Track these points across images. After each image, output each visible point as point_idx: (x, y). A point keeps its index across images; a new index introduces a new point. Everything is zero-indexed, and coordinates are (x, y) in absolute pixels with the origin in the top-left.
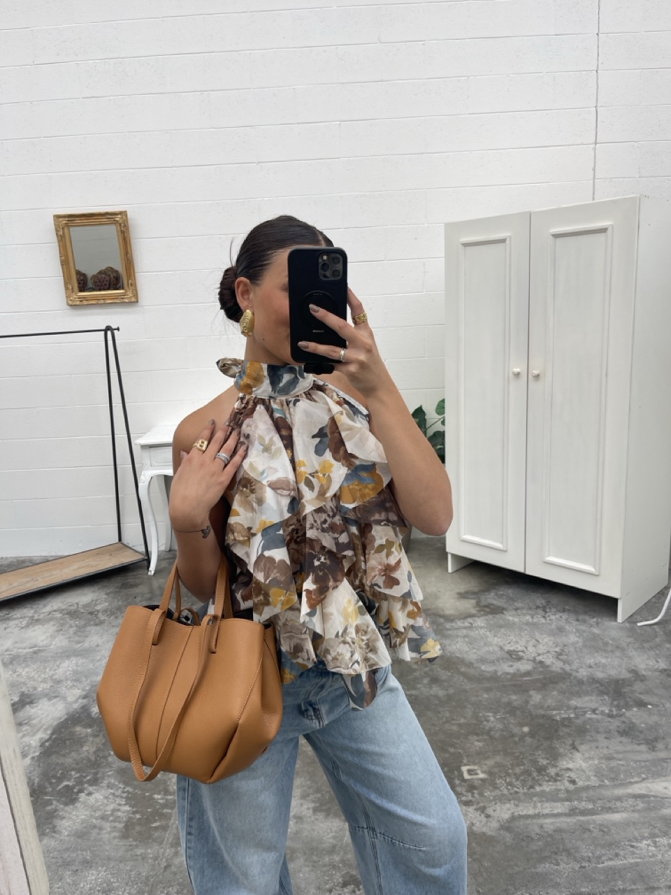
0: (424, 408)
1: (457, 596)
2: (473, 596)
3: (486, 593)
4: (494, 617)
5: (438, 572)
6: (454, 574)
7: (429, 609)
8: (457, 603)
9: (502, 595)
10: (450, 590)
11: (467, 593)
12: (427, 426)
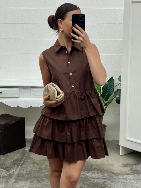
1: (123, 165)
2: (130, 166)
3: (137, 165)
6: (123, 156)
7: (108, 170)
8: (122, 168)
10: (119, 163)
11: (127, 164)
12: (114, 86)
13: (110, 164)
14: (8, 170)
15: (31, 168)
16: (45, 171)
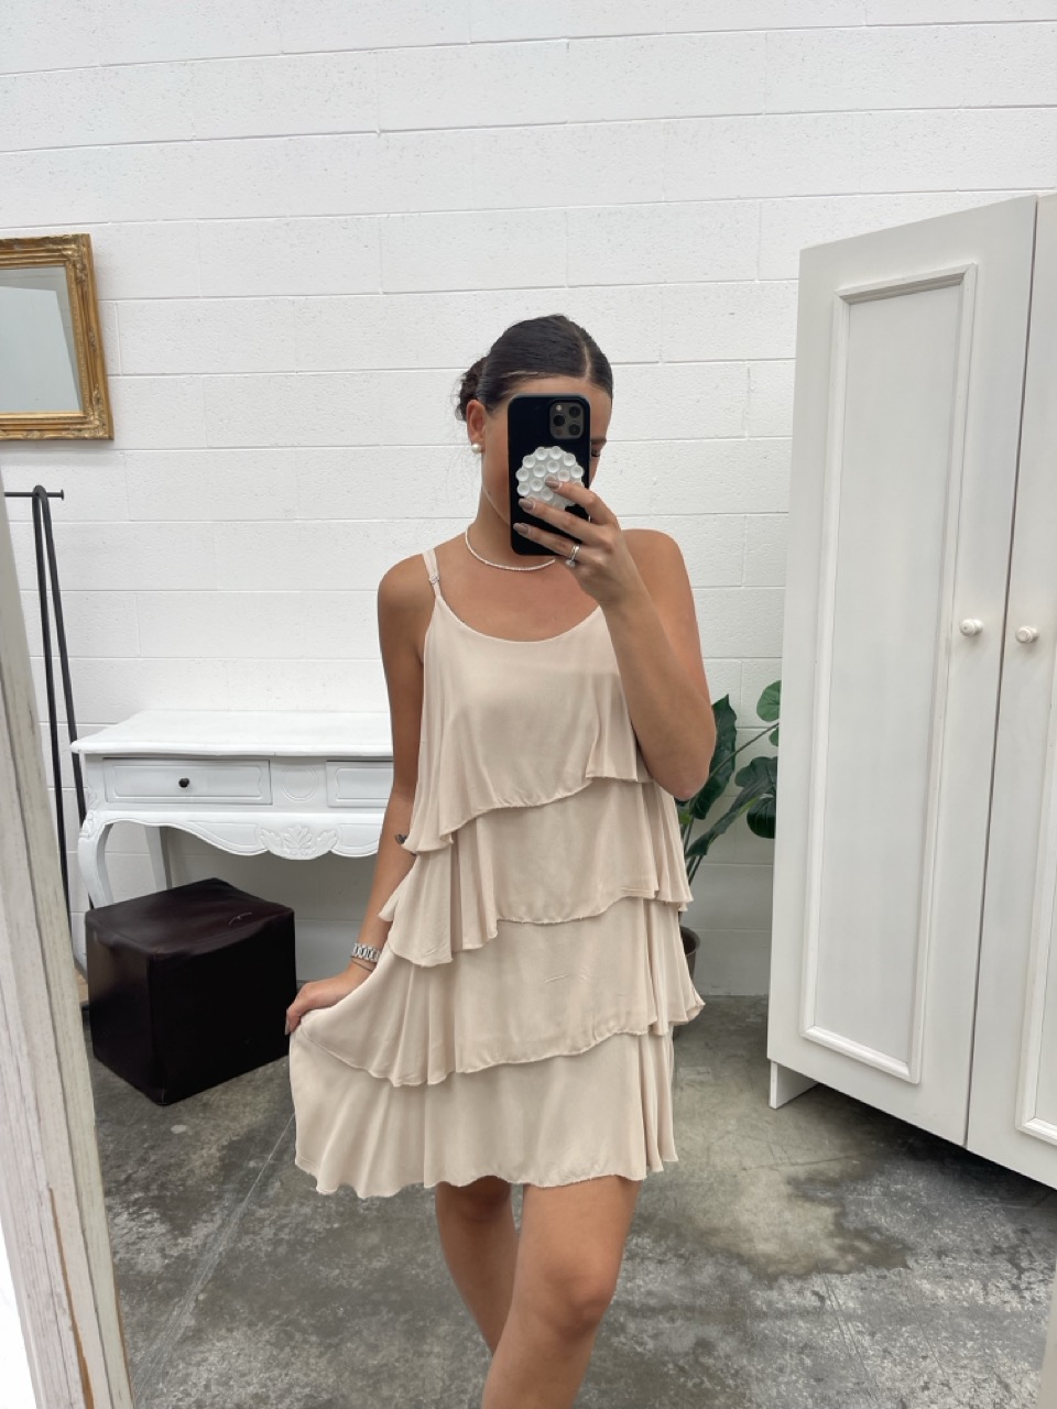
0: (731, 704)
1: (785, 1189)
2: (829, 1194)
3: (861, 1187)
4: (885, 1277)
5: (743, 1103)
6: (785, 1112)
7: (714, 1231)
8: (787, 1216)
9: (903, 1197)
10: (771, 1168)
11: (811, 1180)
12: (736, 746)
13: (722, 1182)
14: (180, 1228)
15: (307, 1210)
16: (374, 1239)
